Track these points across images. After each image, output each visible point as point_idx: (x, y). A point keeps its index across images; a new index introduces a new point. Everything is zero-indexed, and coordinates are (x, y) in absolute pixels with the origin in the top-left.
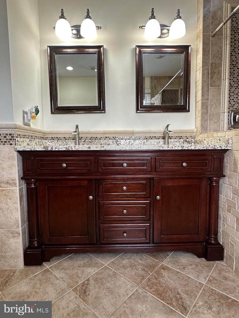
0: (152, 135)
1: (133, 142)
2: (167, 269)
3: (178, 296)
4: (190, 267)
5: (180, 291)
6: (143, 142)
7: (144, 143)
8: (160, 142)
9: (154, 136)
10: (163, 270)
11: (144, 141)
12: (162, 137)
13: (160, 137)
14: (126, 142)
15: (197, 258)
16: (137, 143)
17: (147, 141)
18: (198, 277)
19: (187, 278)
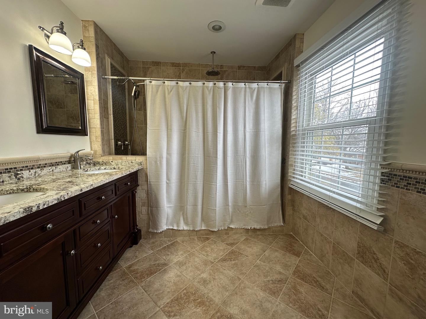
0: (58, 161)
1: (40, 172)
2: (131, 266)
3: (156, 265)
4: (137, 254)
5: (153, 263)
6: (51, 170)
7: (53, 171)
8: (68, 167)
9: (60, 161)
10: (132, 268)
11: (52, 168)
12: (68, 161)
13: (66, 161)
14: (30, 173)
15: (136, 245)
16: (45, 172)
17: (55, 167)
18: (147, 253)
19: (145, 258)
